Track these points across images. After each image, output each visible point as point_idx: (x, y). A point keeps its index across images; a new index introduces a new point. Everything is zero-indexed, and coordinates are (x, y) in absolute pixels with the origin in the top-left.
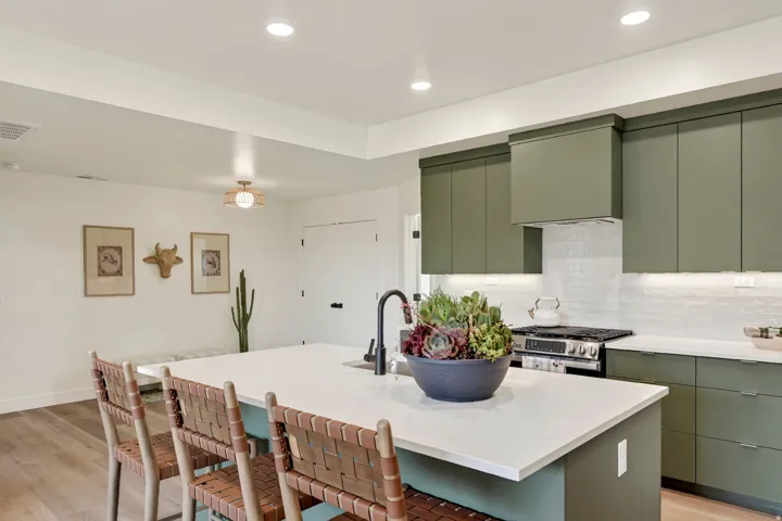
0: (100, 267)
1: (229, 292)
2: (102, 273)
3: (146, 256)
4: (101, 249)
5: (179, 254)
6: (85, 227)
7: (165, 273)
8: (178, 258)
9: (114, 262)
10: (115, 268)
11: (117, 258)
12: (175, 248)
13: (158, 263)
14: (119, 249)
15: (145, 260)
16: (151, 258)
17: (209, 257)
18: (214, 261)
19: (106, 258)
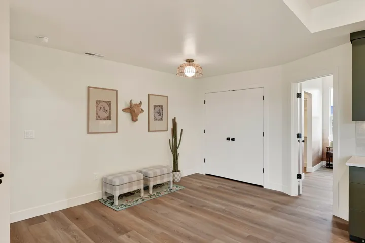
0: (97, 114)
1: (167, 130)
2: (99, 118)
3: (124, 108)
4: (98, 102)
5: (142, 107)
6: (88, 87)
7: (134, 119)
8: (142, 110)
9: (106, 111)
10: (106, 115)
11: (107, 108)
12: (141, 103)
13: (131, 113)
14: (109, 103)
15: (123, 110)
16: (126, 109)
17: (157, 109)
18: (159, 112)
19: (101, 108)
